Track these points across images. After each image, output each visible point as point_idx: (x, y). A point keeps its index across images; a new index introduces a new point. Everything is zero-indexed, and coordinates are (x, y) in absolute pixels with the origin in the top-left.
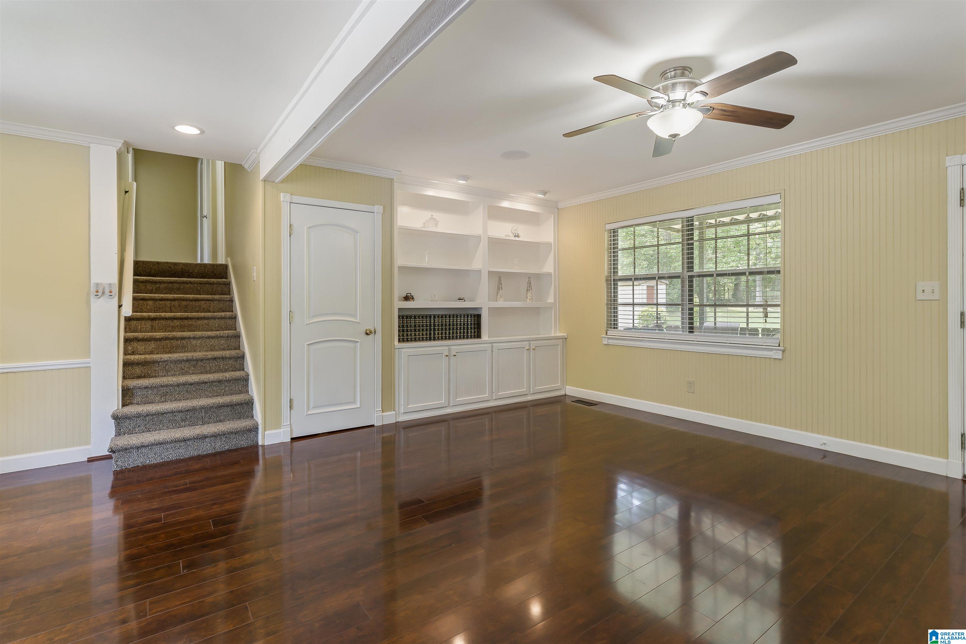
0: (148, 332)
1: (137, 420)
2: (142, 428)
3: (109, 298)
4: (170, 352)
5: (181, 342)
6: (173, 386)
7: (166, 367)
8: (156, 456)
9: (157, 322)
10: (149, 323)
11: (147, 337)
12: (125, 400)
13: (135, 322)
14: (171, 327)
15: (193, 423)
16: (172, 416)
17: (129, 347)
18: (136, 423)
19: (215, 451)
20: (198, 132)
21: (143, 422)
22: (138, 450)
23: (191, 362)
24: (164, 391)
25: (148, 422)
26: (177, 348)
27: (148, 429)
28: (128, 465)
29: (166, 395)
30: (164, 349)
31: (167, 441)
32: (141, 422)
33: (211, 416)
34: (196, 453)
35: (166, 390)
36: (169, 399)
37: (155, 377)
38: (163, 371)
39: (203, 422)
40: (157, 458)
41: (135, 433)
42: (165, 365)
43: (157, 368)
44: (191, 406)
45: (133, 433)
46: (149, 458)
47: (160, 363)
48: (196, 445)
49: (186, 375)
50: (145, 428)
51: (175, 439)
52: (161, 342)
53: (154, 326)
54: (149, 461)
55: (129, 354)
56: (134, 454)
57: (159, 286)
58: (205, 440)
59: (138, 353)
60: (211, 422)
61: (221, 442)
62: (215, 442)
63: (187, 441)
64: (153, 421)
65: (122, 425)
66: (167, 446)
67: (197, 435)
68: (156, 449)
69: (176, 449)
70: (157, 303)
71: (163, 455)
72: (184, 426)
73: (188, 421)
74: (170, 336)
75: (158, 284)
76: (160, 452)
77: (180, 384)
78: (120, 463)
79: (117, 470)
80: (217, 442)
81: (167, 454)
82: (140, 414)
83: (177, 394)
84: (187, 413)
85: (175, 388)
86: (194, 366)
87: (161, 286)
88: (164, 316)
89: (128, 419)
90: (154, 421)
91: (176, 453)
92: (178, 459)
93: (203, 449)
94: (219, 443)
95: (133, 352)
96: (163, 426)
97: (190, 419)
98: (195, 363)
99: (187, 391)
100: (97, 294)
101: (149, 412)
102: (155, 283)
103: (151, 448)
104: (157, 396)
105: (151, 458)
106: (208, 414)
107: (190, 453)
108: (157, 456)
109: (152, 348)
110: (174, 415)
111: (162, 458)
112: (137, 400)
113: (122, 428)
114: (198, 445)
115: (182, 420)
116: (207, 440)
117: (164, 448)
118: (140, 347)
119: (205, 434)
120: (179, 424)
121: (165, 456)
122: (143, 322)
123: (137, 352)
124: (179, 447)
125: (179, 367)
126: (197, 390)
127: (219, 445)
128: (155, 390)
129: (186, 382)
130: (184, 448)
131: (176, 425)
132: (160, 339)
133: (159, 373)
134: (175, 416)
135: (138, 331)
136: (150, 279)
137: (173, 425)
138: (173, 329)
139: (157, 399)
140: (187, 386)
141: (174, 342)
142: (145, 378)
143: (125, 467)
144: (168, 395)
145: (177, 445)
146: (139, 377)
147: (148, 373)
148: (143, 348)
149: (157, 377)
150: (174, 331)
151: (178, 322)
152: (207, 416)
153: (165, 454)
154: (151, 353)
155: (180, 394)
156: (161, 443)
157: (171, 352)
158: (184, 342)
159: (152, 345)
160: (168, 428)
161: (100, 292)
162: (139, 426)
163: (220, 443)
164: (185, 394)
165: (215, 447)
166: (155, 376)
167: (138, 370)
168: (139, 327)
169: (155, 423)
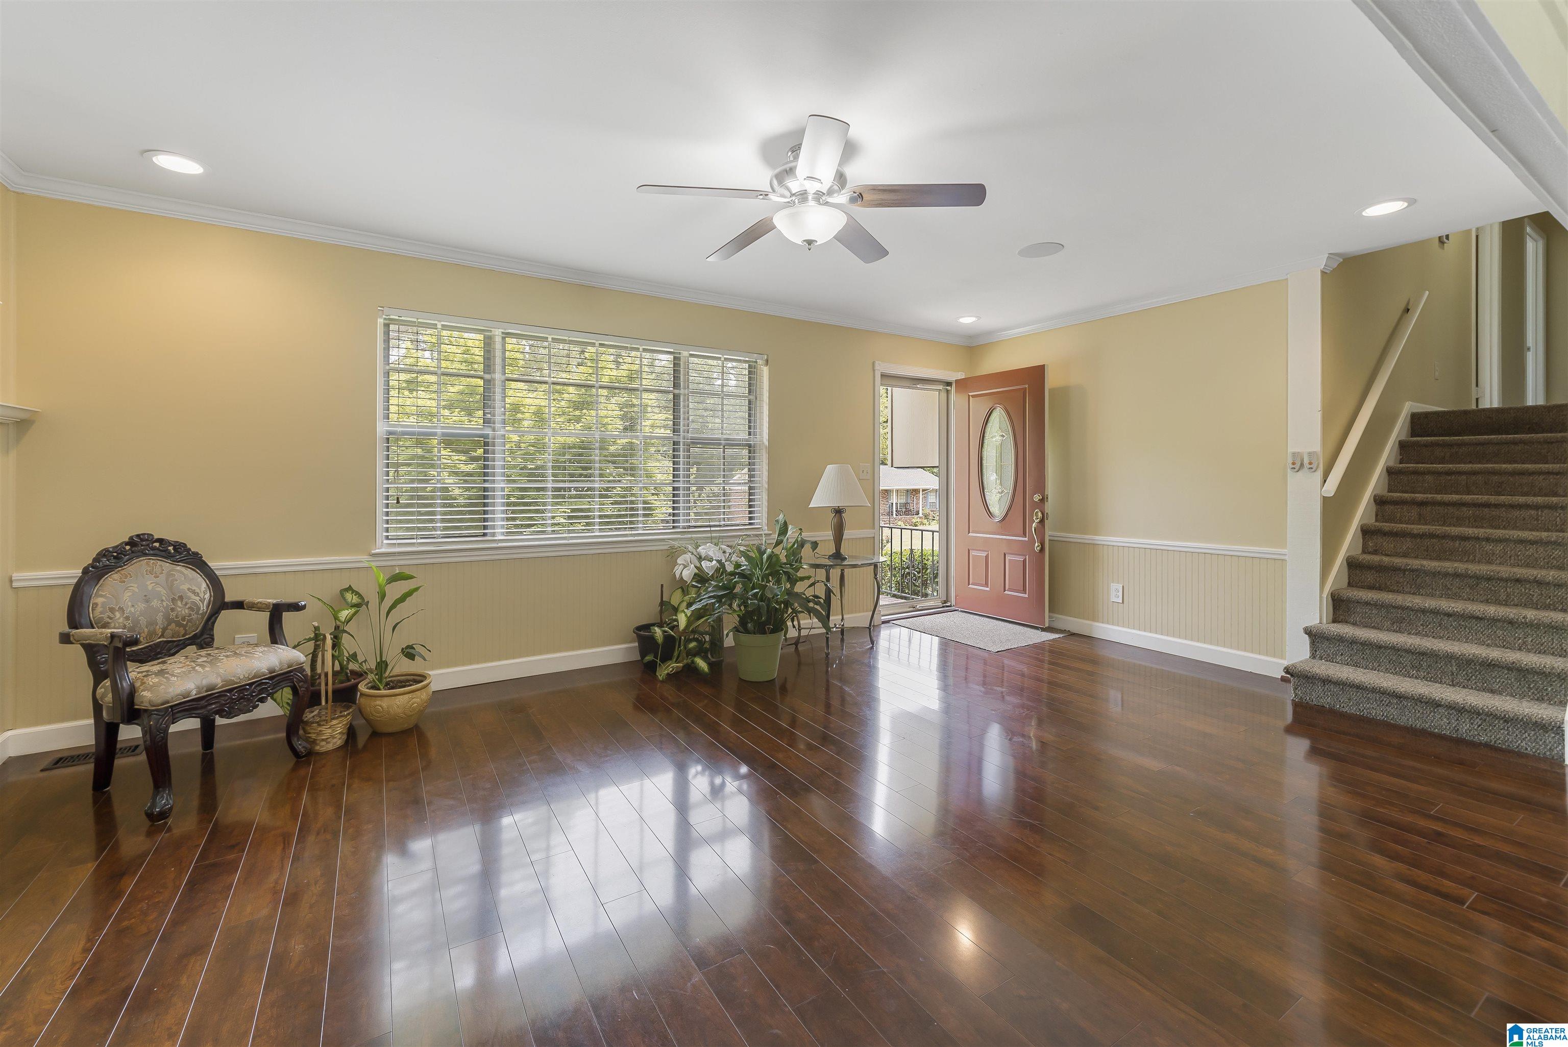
0: (1413, 524)
1: (1339, 645)
2: (1346, 658)
3: (1315, 471)
4: (1438, 558)
5: (1460, 544)
6: (1414, 610)
7: (1416, 580)
8: (1350, 703)
9: (1429, 508)
10: (1415, 512)
11: (1396, 531)
12: (1338, 615)
13: (1392, 507)
14: (1455, 519)
15: (1432, 677)
16: (1395, 654)
17: (1369, 543)
18: (1337, 648)
19: (1458, 735)
20: (1406, 204)
21: (1348, 650)
22: (1324, 684)
23: (1466, 579)
24: (1398, 615)
25: (1356, 653)
26: (1452, 553)
27: (1355, 663)
28: (1309, 699)
29: (1401, 622)
30: (1427, 551)
31: (1366, 687)
32: (1345, 649)
33: (1471, 677)
34: (1419, 724)
35: (1401, 614)
36: (1406, 630)
37: (1397, 592)
38: (1412, 585)
39: (1453, 682)
40: (1351, 706)
41: (1336, 662)
42: (1416, 577)
43: (1401, 579)
44: (1428, 649)
45: (1333, 662)
46: (1340, 701)
47: (1407, 573)
48: (1419, 711)
49: (1454, 599)
50: (1351, 659)
51: (1380, 688)
52: (1422, 540)
53: (1423, 514)
54: (1340, 706)
55: (1369, 553)
56: (1318, 687)
57: (1457, 450)
58: (1438, 710)
59: (1383, 553)
60: (1470, 687)
61: (1472, 724)
62: (1458, 720)
63: (1402, 699)
64: (1363, 653)
65: (1318, 646)
66: (1368, 694)
67: (1419, 695)
68: (1352, 693)
69: (1383, 705)
70: (1442, 479)
71: (1361, 705)
72: (1416, 677)
73: (1425, 672)
74: (1438, 532)
75: (1455, 447)
76: (1356, 700)
77: (1424, 609)
78: (1299, 693)
79: (1295, 700)
80: (1464, 722)
81: (1368, 706)
82: (1341, 637)
83: (1422, 625)
84: (1423, 659)
85: (1417, 615)
86: (1471, 588)
87: (1460, 450)
88: (1441, 500)
89: (1327, 640)
90: (1365, 653)
91: (1382, 711)
92: (1386, 721)
93: (1432, 722)
94: (1466, 725)
95: (1376, 551)
96: (1379, 666)
97: (1427, 669)
98: (1473, 582)
99: (1440, 625)
100: (1293, 466)
101: (1355, 637)
102: (1450, 447)
103: (1343, 688)
104: (1385, 620)
105: (1342, 703)
106: (1464, 671)
107: (1408, 720)
108: (1352, 702)
109: (1407, 548)
110: (1399, 655)
111: (1360, 710)
112: (1355, 618)
113: (1318, 650)
114: (1423, 713)
115: (1413, 666)
116: (1442, 710)
117: (1363, 696)
118: (1387, 544)
119: (1435, 699)
120: (1406, 671)
121: (1365, 709)
122: (1405, 508)
123: (1382, 551)
124: (1389, 703)
125: (1440, 584)
126: (1461, 628)
127: (1466, 728)
128: (1384, 611)
129: (1436, 608)
130: (1397, 708)
131: (1401, 671)
132: (1422, 536)
133: (1403, 588)
134: (1401, 657)
135: (1396, 520)
136: (1438, 440)
137: (1396, 669)
138: (1459, 522)
139: (1387, 624)
140: (1440, 616)
141: (1448, 542)
142: (1382, 590)
143: (1306, 700)
144: (1405, 622)
145: (1386, 700)
146: (1371, 588)
147: (1386, 584)
148: (1392, 546)
149: (1400, 592)
150: (1460, 526)
151: (1469, 511)
152: (1462, 673)
153: (1365, 705)
154: (1405, 555)
155: (1427, 626)
156: (1357, 685)
157: (1440, 559)
158: (1468, 545)
159: (1408, 543)
160: (1387, 671)
161: (1298, 465)
162: (1342, 654)
163: (1470, 726)
164: (1437, 629)
165: (1458, 729)
166: (1398, 590)
167: (1370, 577)
168: (1398, 515)
169: (1367, 658)
